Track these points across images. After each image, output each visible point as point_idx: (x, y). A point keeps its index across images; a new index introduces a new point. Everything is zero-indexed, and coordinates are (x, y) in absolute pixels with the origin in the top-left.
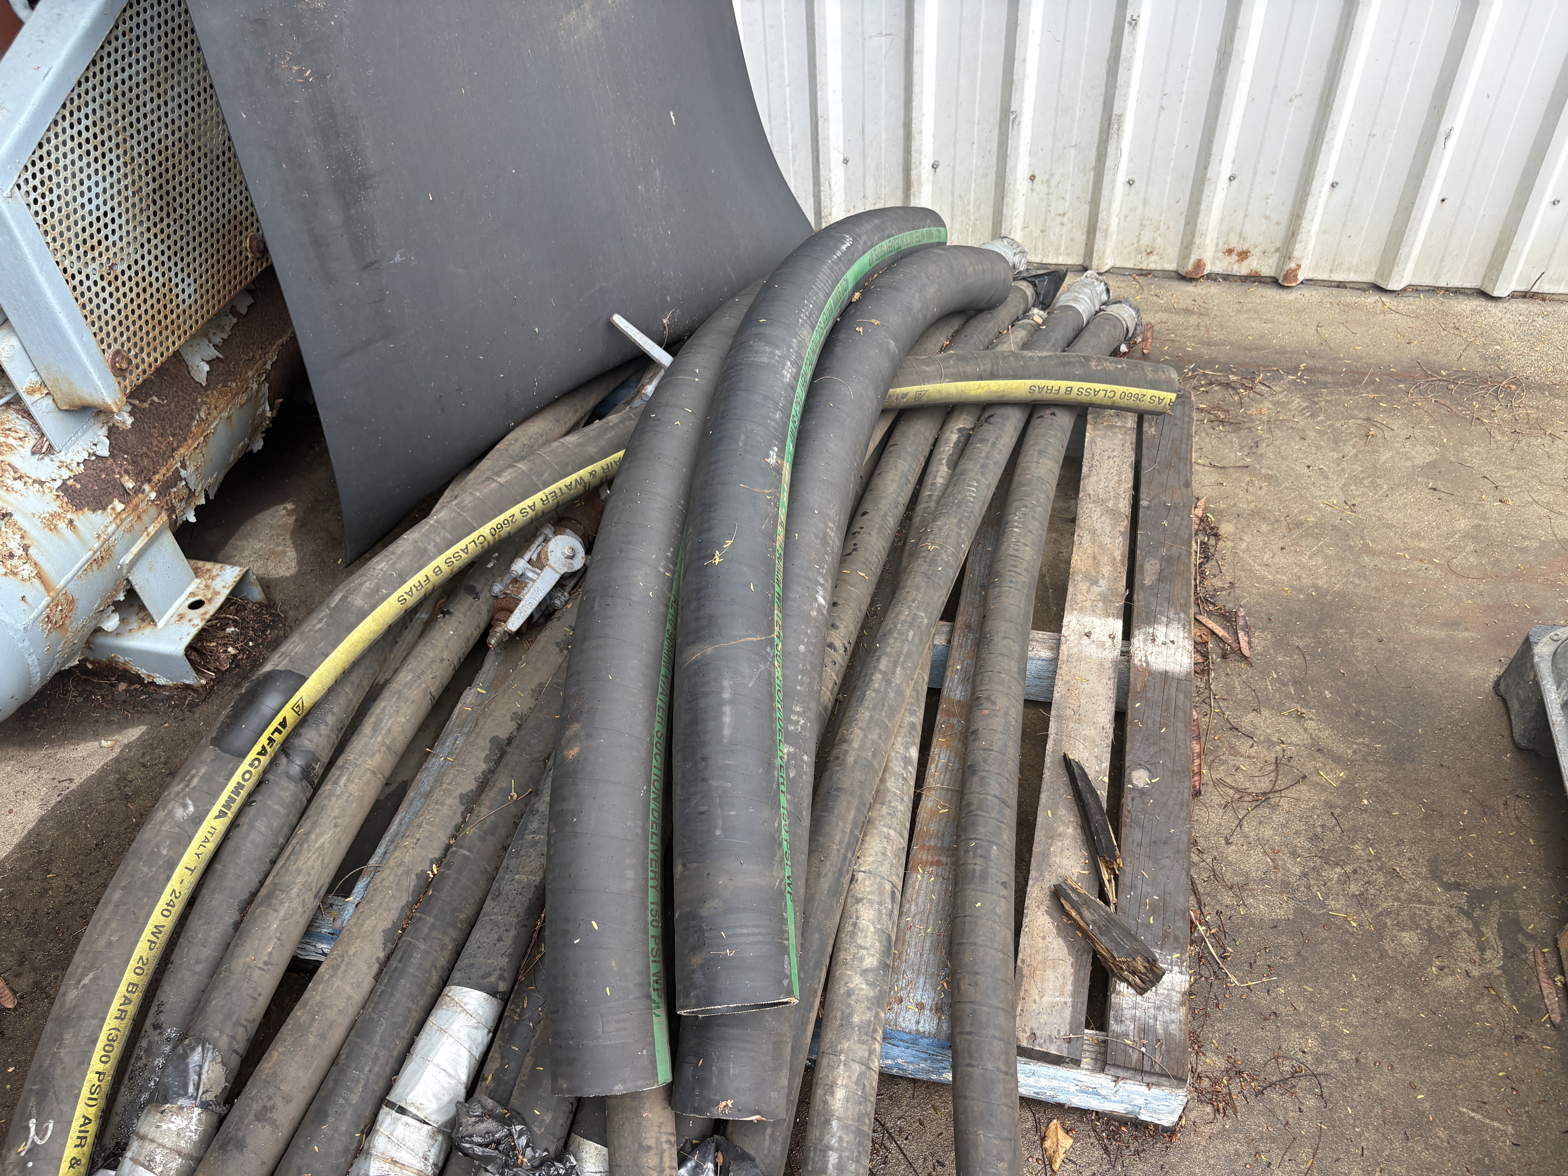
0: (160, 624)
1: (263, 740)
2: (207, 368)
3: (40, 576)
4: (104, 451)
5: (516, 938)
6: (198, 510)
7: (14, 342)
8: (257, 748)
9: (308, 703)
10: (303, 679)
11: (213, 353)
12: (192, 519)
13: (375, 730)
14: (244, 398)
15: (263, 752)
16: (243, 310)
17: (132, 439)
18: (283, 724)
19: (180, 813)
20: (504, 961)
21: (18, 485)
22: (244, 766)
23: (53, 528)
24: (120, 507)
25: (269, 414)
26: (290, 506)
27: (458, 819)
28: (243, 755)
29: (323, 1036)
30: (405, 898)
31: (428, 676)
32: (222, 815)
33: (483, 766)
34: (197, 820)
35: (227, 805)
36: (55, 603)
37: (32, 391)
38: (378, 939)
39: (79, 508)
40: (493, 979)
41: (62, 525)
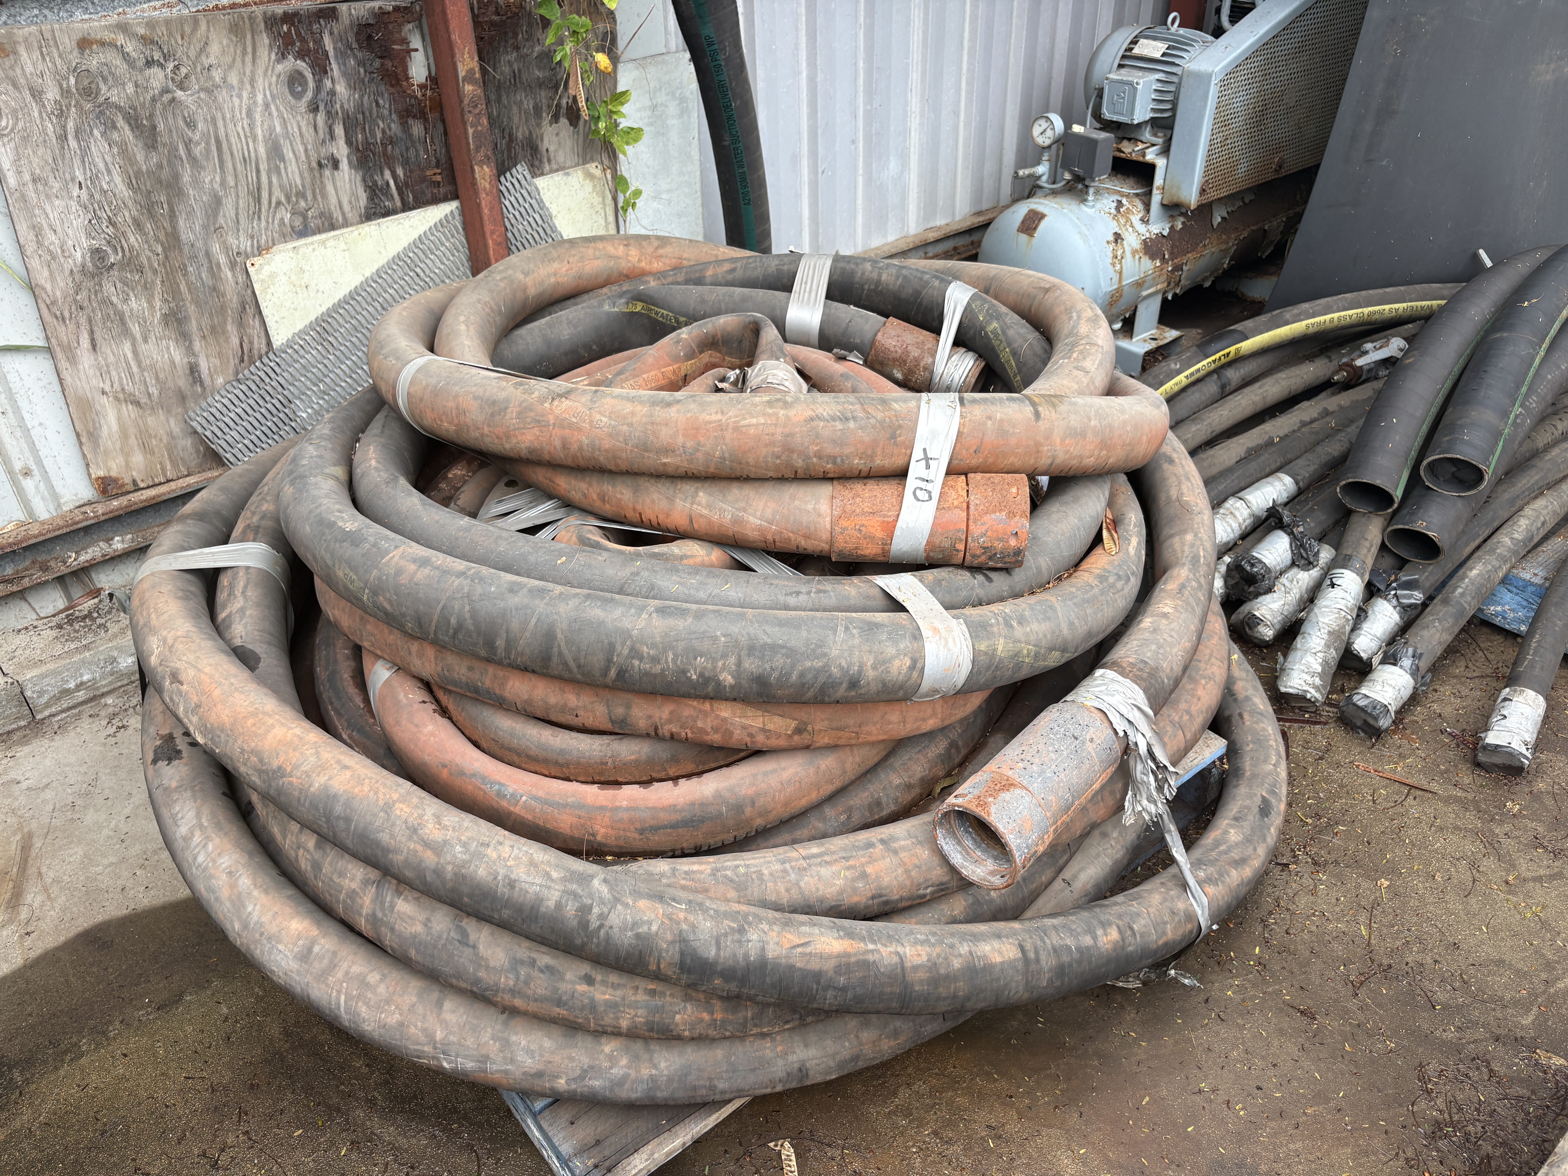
0: (1134, 340)
1: (1217, 356)
2: (1219, 220)
3: (1121, 273)
4: (1165, 233)
5: (1316, 470)
6: (1175, 295)
7: (1165, 161)
8: (1213, 358)
9: (1242, 352)
10: (1247, 338)
11: (1226, 215)
12: (1170, 298)
13: (1260, 387)
14: (1223, 247)
15: (1214, 361)
16: (1247, 201)
17: (1177, 236)
18: (1228, 354)
19: (1173, 366)
20: (1307, 475)
21: (1130, 229)
22: (1205, 362)
23: (1134, 256)
24: (1158, 264)
25: (1225, 266)
26: (1200, 331)
27: (1296, 428)
28: (1207, 357)
29: (1210, 466)
30: (1260, 441)
31: (1293, 380)
32: (1187, 377)
33: (1316, 415)
34: (1179, 372)
35: (1192, 374)
36: (1117, 290)
37: (1158, 188)
38: (1244, 449)
39: (1145, 254)
40: (1299, 478)
41: (1137, 257)
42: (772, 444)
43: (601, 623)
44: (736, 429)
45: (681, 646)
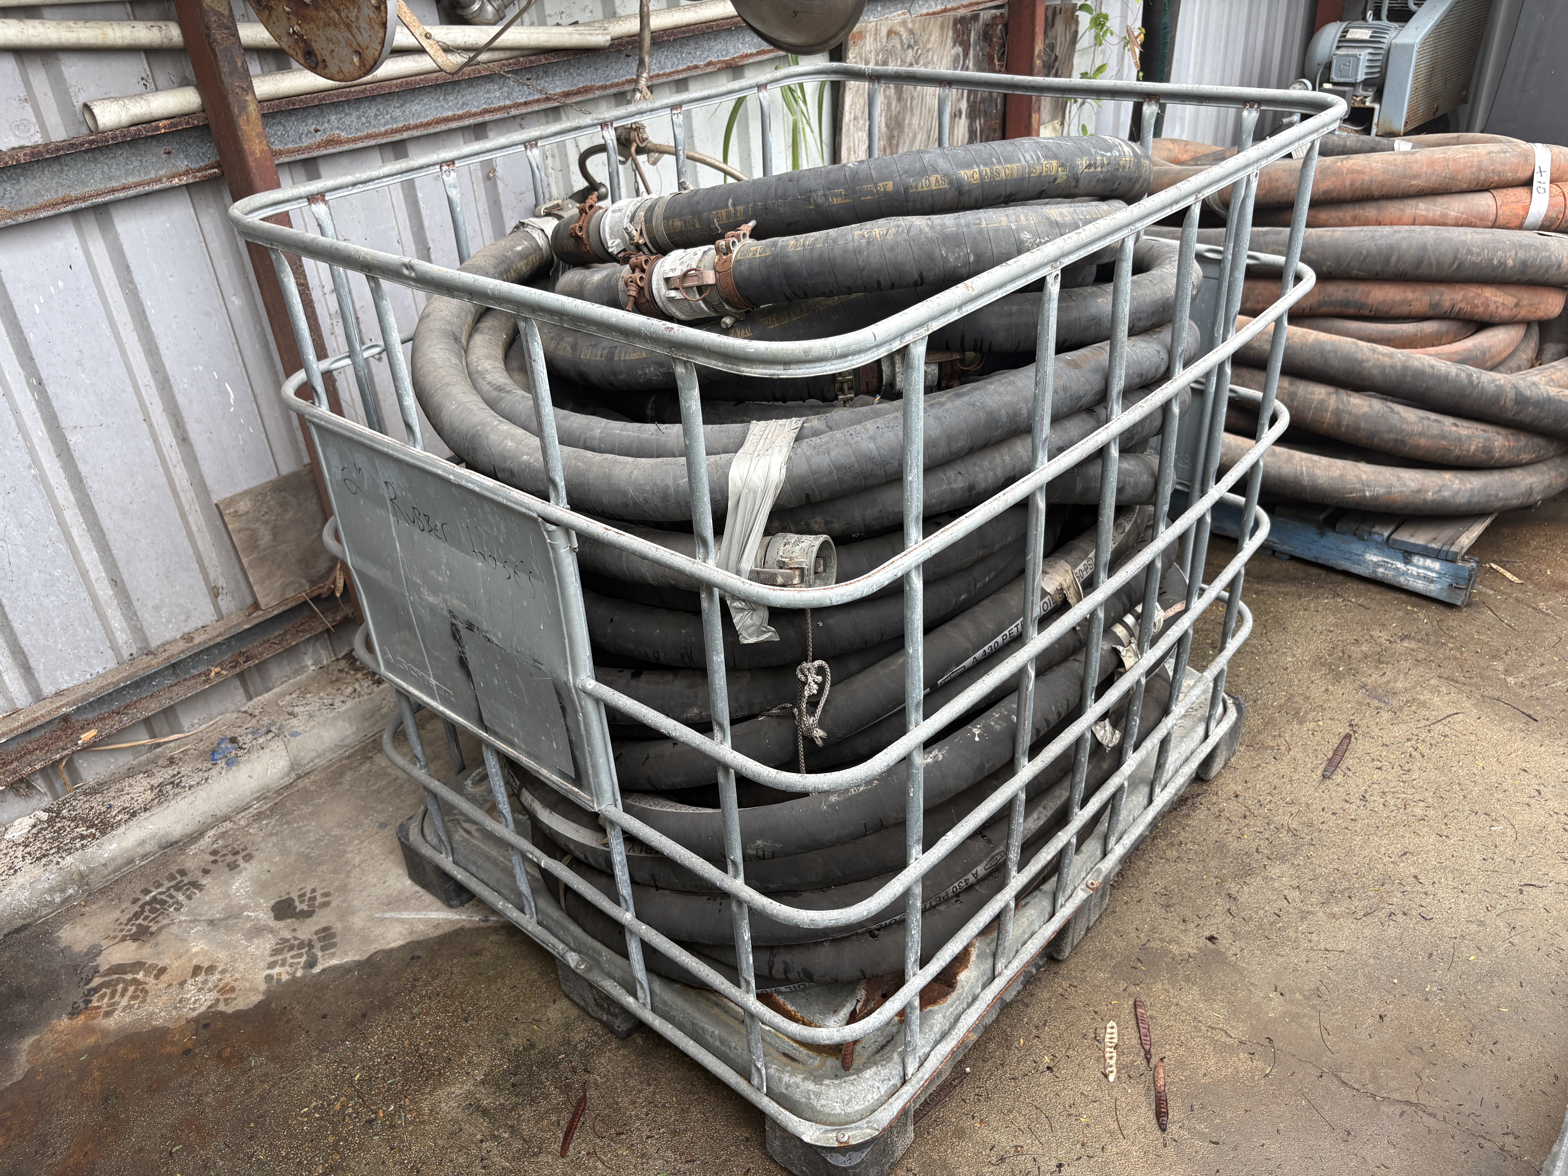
7: (1379, 104)
37: (1375, 124)
42: (1472, 166)
43: (1451, 239)
44: (1454, 160)
45: (1491, 246)
